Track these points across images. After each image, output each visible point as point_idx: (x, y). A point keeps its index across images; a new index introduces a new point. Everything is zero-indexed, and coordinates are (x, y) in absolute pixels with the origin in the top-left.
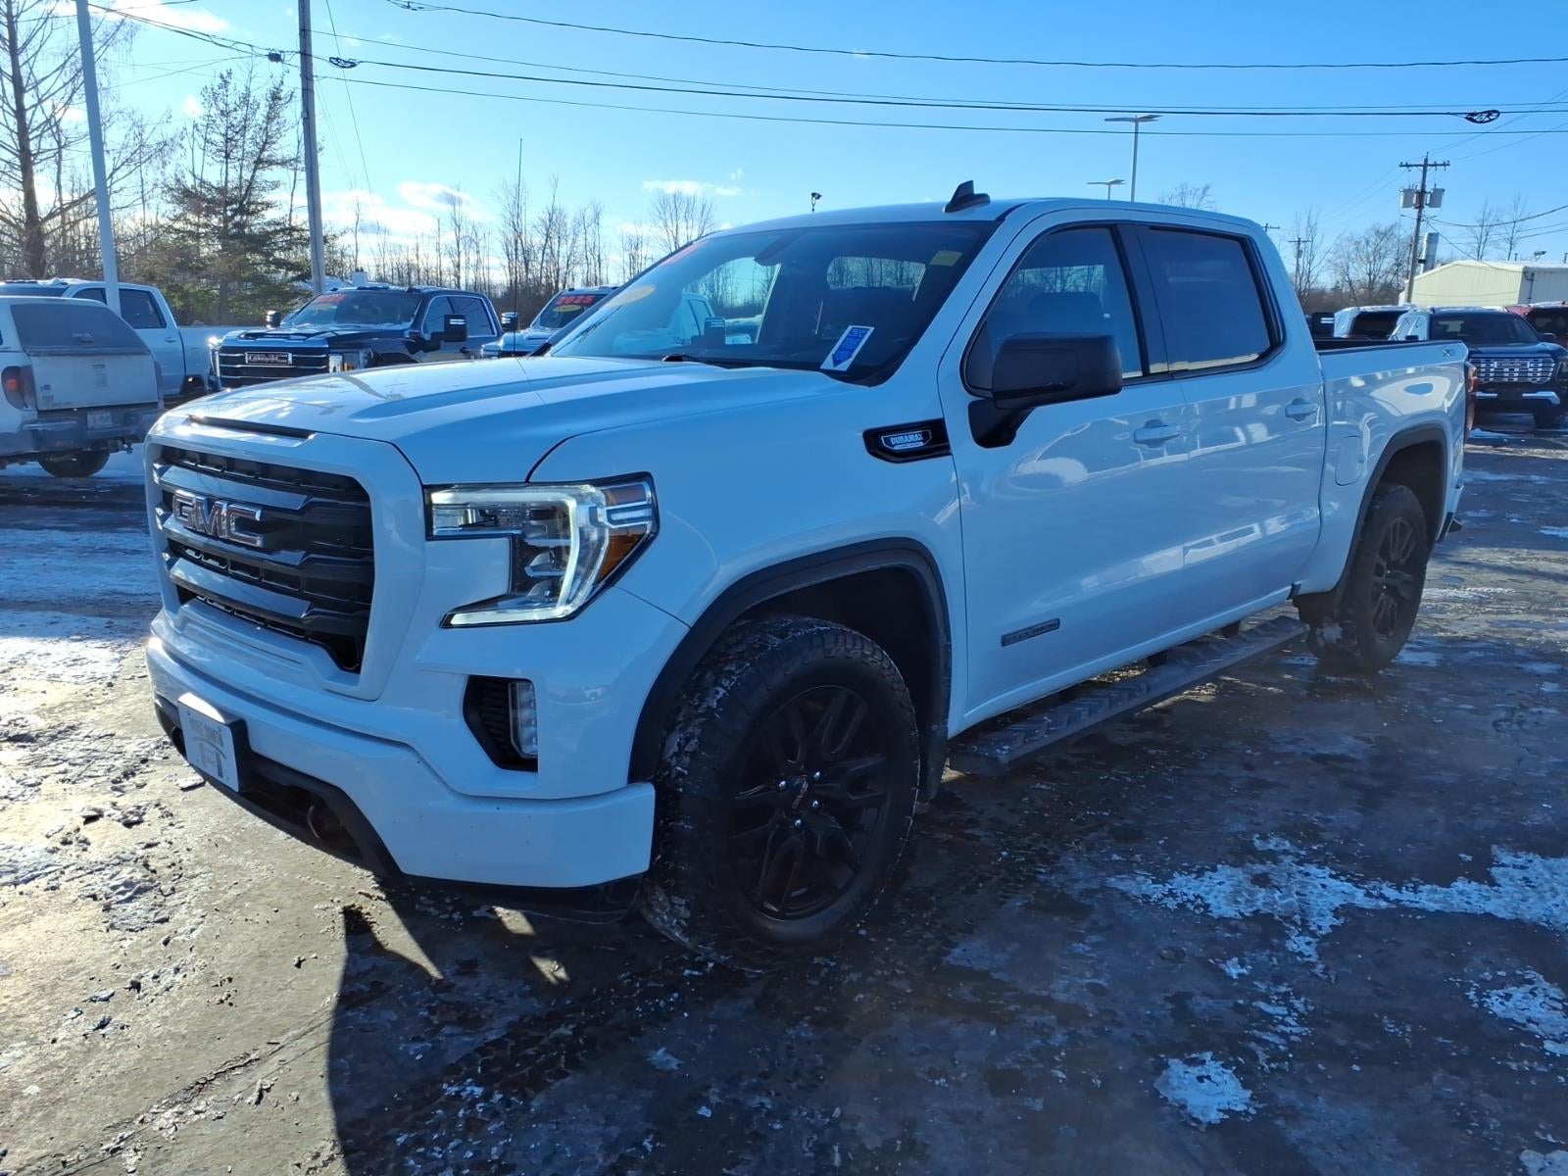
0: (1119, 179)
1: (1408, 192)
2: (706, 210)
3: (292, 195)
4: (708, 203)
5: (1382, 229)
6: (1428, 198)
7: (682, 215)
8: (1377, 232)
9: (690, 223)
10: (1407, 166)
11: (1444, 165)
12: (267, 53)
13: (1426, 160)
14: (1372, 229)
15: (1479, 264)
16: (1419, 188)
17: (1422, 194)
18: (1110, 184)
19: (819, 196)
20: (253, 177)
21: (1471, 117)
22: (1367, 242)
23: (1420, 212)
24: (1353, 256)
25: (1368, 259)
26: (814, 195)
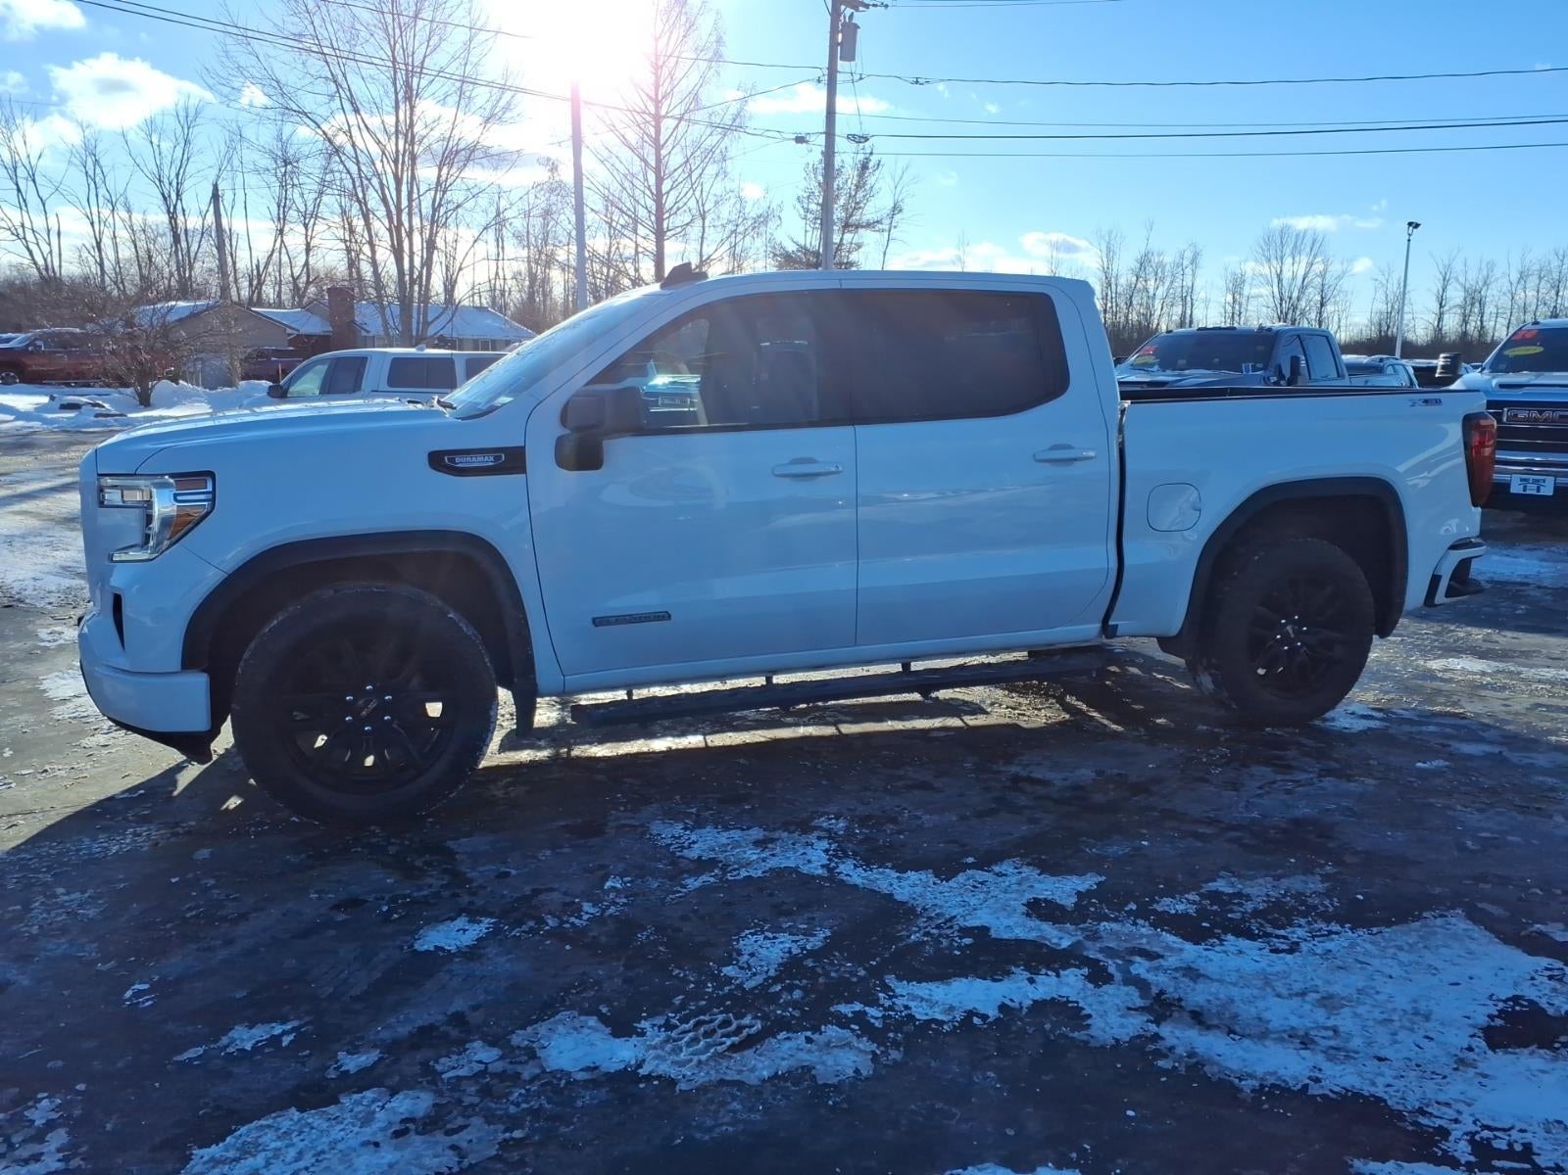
2: (1317, 245)
3: (885, 253)
4: (1320, 238)
7: (1288, 251)
9: (1297, 259)
12: (794, 136)
19: (1417, 226)
20: (841, 240)
26: (1410, 224)
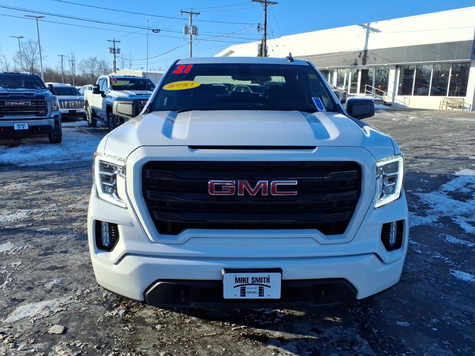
0: (22, 36)
1: (110, 49)
5: (93, 58)
6: (116, 51)
8: (91, 59)
10: (109, 41)
11: (119, 41)
13: (114, 40)
14: (90, 58)
15: (130, 70)
16: (113, 48)
17: (114, 49)
18: (19, 38)
21: (153, 30)
22: (89, 62)
23: (115, 55)
24: (86, 66)
25: (90, 67)
